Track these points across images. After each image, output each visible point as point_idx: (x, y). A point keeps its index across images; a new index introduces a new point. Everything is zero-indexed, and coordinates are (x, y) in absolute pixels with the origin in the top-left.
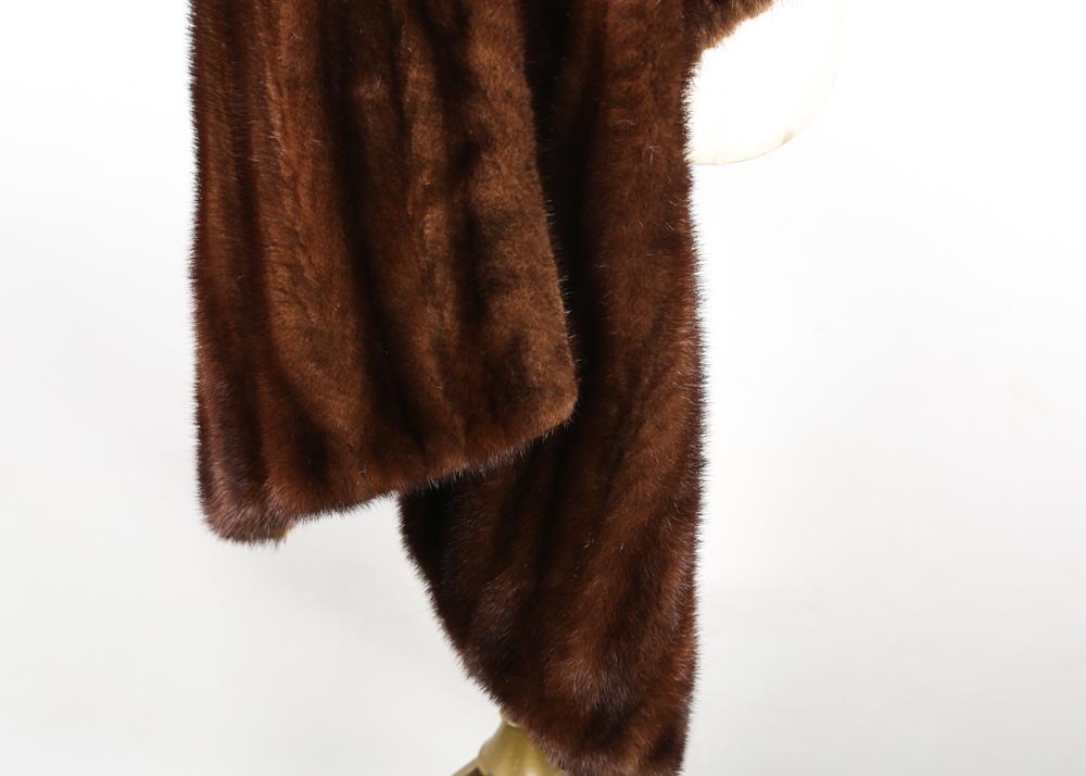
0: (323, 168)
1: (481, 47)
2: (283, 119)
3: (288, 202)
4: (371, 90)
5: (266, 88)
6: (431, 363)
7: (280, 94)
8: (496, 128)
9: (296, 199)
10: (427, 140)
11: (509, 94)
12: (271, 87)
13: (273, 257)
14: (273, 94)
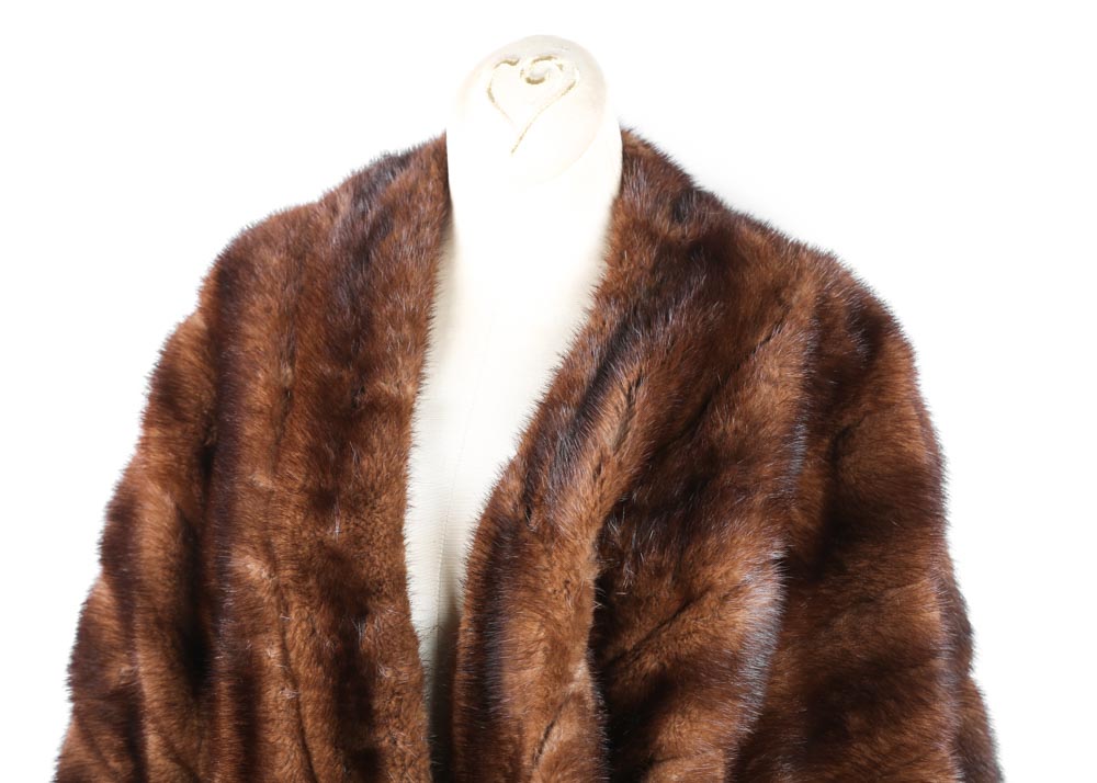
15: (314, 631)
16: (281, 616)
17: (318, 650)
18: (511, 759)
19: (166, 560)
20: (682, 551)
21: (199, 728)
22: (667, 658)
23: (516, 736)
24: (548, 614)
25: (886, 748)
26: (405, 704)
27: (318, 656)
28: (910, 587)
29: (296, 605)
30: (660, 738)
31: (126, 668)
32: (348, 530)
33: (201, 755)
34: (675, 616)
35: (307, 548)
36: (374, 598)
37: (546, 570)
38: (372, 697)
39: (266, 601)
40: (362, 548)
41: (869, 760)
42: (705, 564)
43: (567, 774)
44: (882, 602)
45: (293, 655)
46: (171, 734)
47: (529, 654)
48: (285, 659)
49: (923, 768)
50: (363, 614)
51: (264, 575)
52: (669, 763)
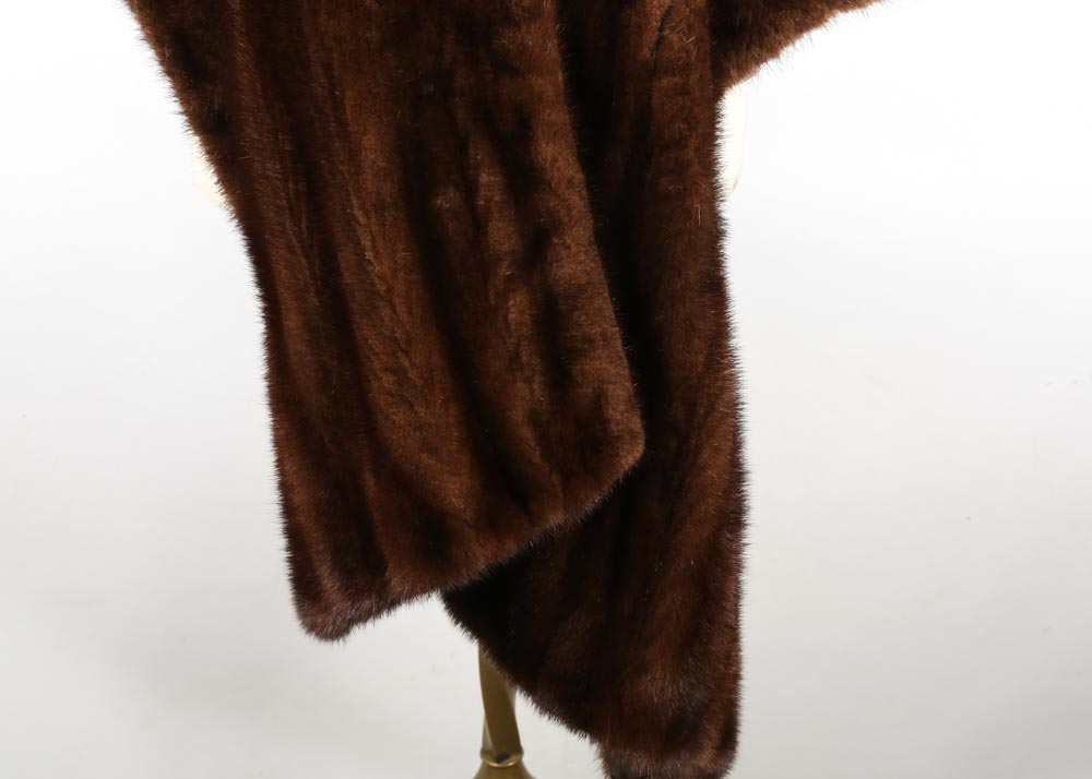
0: (414, 276)
1: (544, 145)
2: (373, 240)
3: (386, 313)
4: (446, 200)
5: (354, 215)
6: (527, 433)
7: (369, 218)
8: (563, 213)
9: (394, 310)
10: (503, 235)
11: (570, 182)
12: (359, 214)
13: (376, 365)
14: (362, 220)
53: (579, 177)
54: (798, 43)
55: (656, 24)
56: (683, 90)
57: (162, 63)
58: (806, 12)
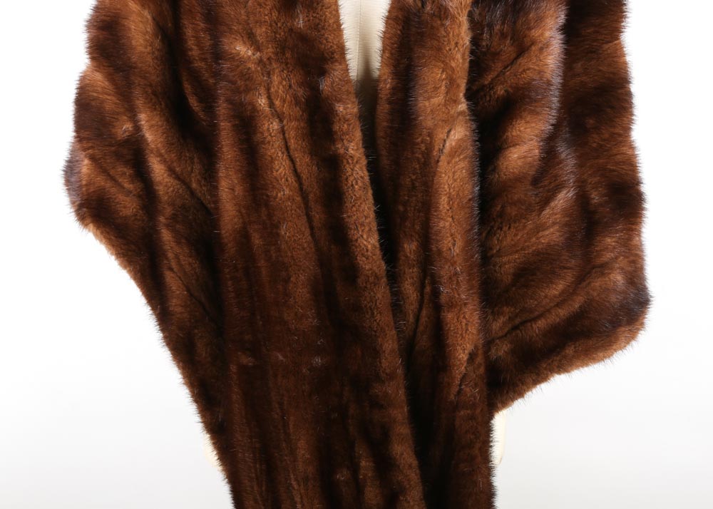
1: (396, 446)
2: (301, 498)
4: (342, 476)
5: (291, 484)
7: (300, 486)
8: (406, 483)
10: (372, 495)
11: (410, 466)
12: (294, 483)
14: (296, 487)
15: (290, 86)
16: (265, 78)
17: (295, 97)
18: (423, 153)
19: (153, 53)
20: (515, 23)
21: (190, 158)
22: (511, 87)
23: (428, 138)
24: (447, 63)
25: (607, 136)
26: (351, 126)
27: (297, 101)
28: (616, 42)
29: (277, 71)
30: (506, 134)
31: (128, 126)
32: (309, 21)
33: (193, 175)
34: (513, 61)
35: (282, 33)
36: (329, 62)
37: (444, 37)
38: (333, 123)
39: (253, 69)
40: (319, 31)
41: (599, 143)
42: (530, 29)
43: (461, 157)
44: (601, 52)
45: (277, 103)
46: (173, 162)
47: (436, 89)
48: (271, 105)
49: (623, 146)
50: (323, 73)
51: (250, 53)
52: (511, 149)
53: (415, 463)
54: (534, 390)
55: (457, 382)
56: (472, 418)
57: (192, 396)
58: (538, 374)
